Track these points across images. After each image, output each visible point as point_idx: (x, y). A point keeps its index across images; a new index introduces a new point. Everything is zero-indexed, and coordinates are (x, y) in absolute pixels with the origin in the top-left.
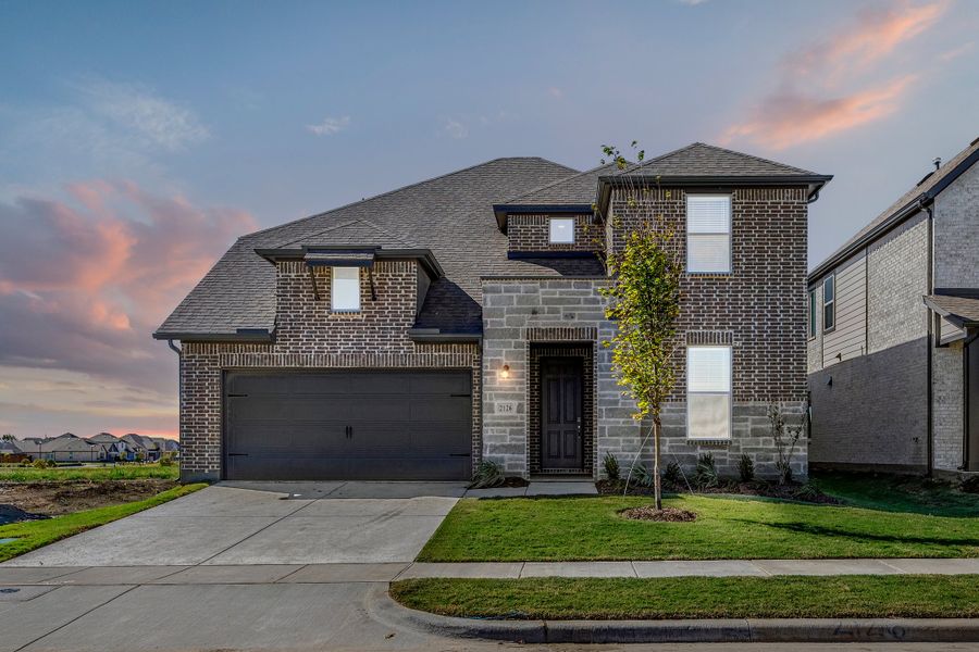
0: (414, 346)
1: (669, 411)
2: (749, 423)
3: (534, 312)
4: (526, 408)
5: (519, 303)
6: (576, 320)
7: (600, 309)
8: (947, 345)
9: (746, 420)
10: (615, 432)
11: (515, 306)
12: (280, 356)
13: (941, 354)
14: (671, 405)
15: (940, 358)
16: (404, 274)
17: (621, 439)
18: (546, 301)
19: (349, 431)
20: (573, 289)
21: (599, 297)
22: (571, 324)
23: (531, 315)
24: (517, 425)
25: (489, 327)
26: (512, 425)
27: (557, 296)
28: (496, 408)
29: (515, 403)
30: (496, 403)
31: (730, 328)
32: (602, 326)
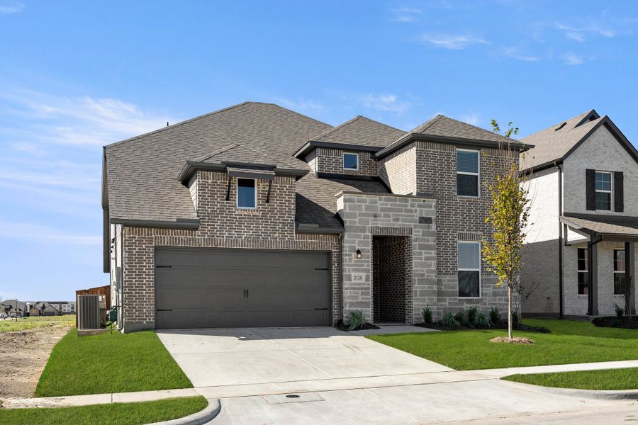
0: (294, 235)
1: (449, 281)
2: (491, 288)
3: (375, 216)
4: (371, 278)
5: (366, 210)
6: (400, 222)
7: (413, 216)
8: (570, 245)
9: (489, 286)
10: (423, 293)
11: (364, 211)
12: (200, 238)
13: (568, 250)
14: (450, 277)
15: (567, 252)
16: (288, 186)
17: (426, 298)
18: (382, 210)
19: (246, 292)
20: (398, 203)
21: (413, 209)
22: (398, 225)
23: (373, 218)
24: (366, 289)
25: (347, 224)
26: (362, 289)
27: (389, 207)
28: (353, 278)
29: (364, 275)
30: (353, 274)
31: (481, 231)
32: (415, 227)
